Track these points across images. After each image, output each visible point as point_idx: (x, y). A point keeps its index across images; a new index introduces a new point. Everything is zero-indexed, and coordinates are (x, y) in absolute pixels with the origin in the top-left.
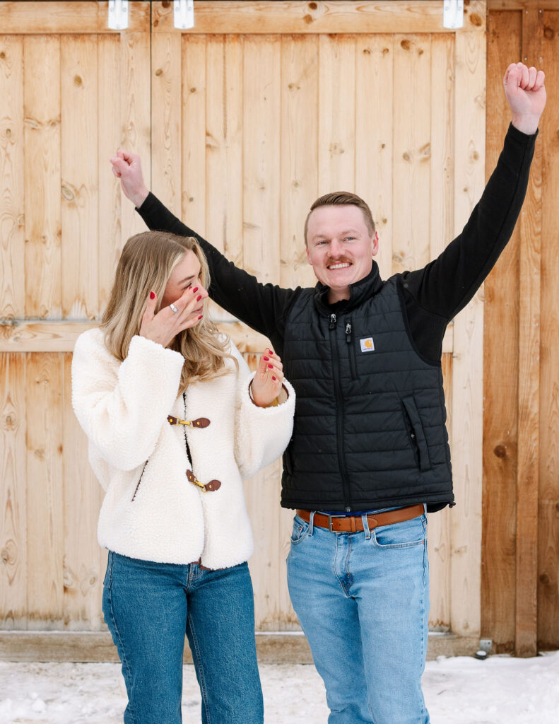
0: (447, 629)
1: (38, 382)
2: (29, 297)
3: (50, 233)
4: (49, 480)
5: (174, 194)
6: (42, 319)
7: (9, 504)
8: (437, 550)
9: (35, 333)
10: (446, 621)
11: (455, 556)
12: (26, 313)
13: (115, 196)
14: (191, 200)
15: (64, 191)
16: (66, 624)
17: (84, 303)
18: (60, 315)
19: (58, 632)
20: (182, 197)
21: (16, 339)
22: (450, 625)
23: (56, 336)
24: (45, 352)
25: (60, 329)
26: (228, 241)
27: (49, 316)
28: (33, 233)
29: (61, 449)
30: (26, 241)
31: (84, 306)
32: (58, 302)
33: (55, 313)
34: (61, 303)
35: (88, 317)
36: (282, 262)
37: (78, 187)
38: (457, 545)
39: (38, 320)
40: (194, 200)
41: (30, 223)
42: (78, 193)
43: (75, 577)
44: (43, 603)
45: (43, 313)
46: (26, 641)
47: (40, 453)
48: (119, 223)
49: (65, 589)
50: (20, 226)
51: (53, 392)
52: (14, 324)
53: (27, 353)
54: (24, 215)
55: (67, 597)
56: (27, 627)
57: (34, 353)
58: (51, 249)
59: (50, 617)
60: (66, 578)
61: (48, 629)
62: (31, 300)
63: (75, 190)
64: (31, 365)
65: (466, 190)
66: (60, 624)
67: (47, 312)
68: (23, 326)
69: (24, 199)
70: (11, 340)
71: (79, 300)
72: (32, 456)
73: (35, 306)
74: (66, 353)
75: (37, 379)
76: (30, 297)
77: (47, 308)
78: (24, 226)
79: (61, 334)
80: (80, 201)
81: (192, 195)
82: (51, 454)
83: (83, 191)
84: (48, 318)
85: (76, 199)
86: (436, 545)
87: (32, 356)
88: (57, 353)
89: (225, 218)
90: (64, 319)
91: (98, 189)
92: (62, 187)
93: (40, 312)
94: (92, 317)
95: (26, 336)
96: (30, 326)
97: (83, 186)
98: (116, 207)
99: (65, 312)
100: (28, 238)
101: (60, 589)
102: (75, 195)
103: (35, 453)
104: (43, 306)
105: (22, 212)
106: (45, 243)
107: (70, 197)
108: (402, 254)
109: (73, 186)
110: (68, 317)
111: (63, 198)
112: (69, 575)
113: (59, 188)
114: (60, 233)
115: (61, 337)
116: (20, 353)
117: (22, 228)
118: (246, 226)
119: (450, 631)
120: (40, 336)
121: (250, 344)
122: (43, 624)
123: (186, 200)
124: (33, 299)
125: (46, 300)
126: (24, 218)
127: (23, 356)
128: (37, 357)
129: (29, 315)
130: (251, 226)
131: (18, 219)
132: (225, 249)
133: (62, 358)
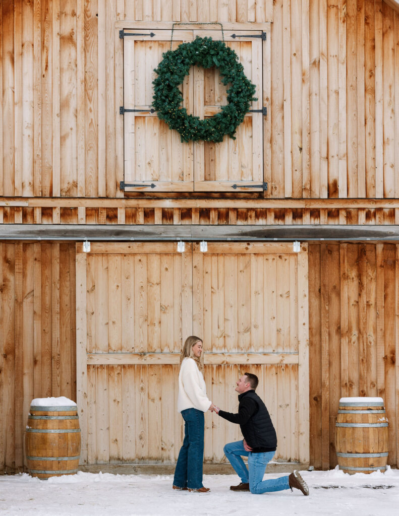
0: (298, 461)
1: (152, 375)
2: (149, 345)
3: (157, 322)
4: (156, 410)
5: (200, 309)
6: (154, 352)
7: (142, 418)
8: (294, 433)
10: (297, 458)
11: (300, 435)
13: (179, 309)
14: (206, 311)
16: (163, 461)
17: (169, 347)
18: (160, 351)
19: (160, 464)
21: (145, 360)
22: (299, 460)
23: (159, 359)
24: (155, 364)
25: (160, 356)
26: (219, 325)
27: (156, 351)
28: (151, 322)
29: (160, 399)
30: (148, 325)
32: (159, 346)
33: (158, 350)
34: (161, 347)
35: (170, 352)
36: (239, 332)
37: (166, 306)
38: (301, 431)
39: (152, 353)
41: (149, 319)
42: (166, 308)
43: (166, 444)
44: (154, 454)
46: (149, 467)
47: (153, 400)
48: (181, 319)
49: (162, 449)
50: (146, 320)
51: (158, 379)
52: (144, 354)
53: (148, 365)
54: (147, 316)
55: (163, 452)
56: (149, 462)
57: (151, 365)
58: (157, 328)
59: (157, 459)
60: (162, 445)
61: (156, 463)
64: (150, 369)
65: (302, 307)
66: (161, 461)
68: (148, 355)
69: (147, 311)
70: (143, 360)
71: (167, 346)
72: (150, 401)
73: (151, 348)
74: (162, 364)
76: (150, 345)
77: (156, 349)
80: (167, 311)
81: (207, 309)
82: (157, 400)
83: (168, 308)
86: (294, 432)
88: (159, 365)
89: (218, 317)
90: (161, 352)
91: (174, 307)
93: (153, 350)
95: (148, 359)
96: (150, 355)
97: (168, 306)
98: (180, 313)
99: (162, 350)
101: (160, 449)
104: (154, 348)
106: (155, 326)
107: (164, 310)
108: (280, 329)
109: (164, 306)
110: (163, 352)
111: (161, 310)
112: (164, 444)
113: (160, 307)
114: (160, 322)
115: (161, 359)
116: (146, 365)
118: (225, 320)
119: (299, 462)
120: (153, 359)
121: (227, 361)
122: (155, 462)
123: (205, 311)
125: (155, 345)
127: (147, 366)
129: (149, 351)
130: (228, 320)
131: (145, 317)
132: (219, 328)
133: (161, 366)
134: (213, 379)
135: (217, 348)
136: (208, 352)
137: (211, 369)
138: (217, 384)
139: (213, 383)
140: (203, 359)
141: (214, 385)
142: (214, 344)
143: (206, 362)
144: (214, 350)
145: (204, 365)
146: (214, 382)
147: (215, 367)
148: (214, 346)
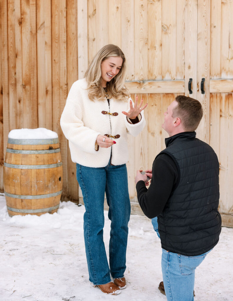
1: (152, 106)
2: (149, 72)
3: (157, 45)
4: (156, 145)
5: (207, 25)
6: (154, 80)
7: (141, 153)
9: (152, 86)
12: (148, 78)
13: (183, 28)
14: (215, 27)
15: (163, 28)
17: (170, 73)
18: (161, 78)
20: (211, 26)
21: (144, 88)
23: (159, 87)
24: (155, 94)
25: (161, 84)
26: (231, 44)
27: (157, 79)
28: (151, 46)
29: (161, 133)
30: (149, 49)
31: (170, 74)
32: (160, 73)
33: (159, 77)
34: (162, 73)
35: (172, 79)
37: (169, 26)
39: (152, 81)
40: (216, 27)
41: (150, 42)
42: (168, 28)
45: (154, 78)
47: (153, 134)
48: (184, 39)
50: (146, 43)
51: (158, 109)
52: (143, 82)
53: (149, 94)
54: (148, 38)
57: (151, 94)
58: (158, 52)
62: (150, 72)
63: (167, 27)
64: (150, 98)
67: (156, 77)
68: (146, 83)
69: (148, 33)
70: (142, 89)
71: (168, 72)
73: (152, 75)
74: (163, 93)
75: (152, 104)
77: (156, 76)
78: (148, 43)
79: (161, 86)
80: (169, 31)
81: (215, 25)
82: (157, 134)
84: (156, 80)
85: (167, 31)
87: (150, 95)
88: (160, 94)
89: (230, 34)
90: (162, 80)
91: (176, 26)
92: (162, 26)
93: (154, 77)
94: (173, 79)
95: (148, 87)
96: (149, 83)
97: (170, 25)
98: (183, 33)
99: (163, 77)
100: (149, 48)
102: (167, 28)
103: (151, 134)
104: (155, 75)
105: (147, 38)
106: (155, 49)
107: (165, 30)
109: (166, 25)
110: (164, 79)
111: (162, 30)
114: (161, 45)
115: (161, 87)
116: (146, 94)
117: (147, 44)
120: (153, 87)
123: (213, 27)
124: (151, 72)
125: (156, 72)
126: (148, 40)
127: (147, 95)
128: (152, 96)
129: (149, 79)
131: (146, 40)
132: (229, 47)
133: (162, 96)
134: (221, 111)
135: (227, 73)
136: (215, 78)
137: (218, 99)
138: (226, 117)
139: (221, 116)
140: (209, 86)
141: (222, 119)
142: (223, 68)
143: (212, 90)
144: (224, 76)
145: (211, 93)
146: (223, 115)
147: (224, 96)
148: (223, 71)
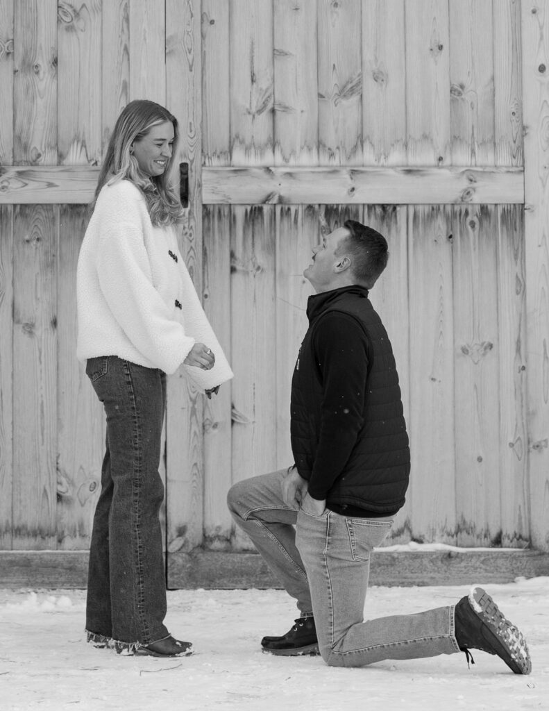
0: (526, 544)
1: (28, 241)
2: (17, 138)
3: (43, 62)
4: (41, 362)
5: (192, 16)
6: (34, 163)
8: (512, 445)
9: (27, 182)
10: (525, 534)
11: (534, 453)
12: (14, 157)
13: (121, 18)
14: (212, 22)
15: (60, 13)
16: (60, 541)
17: (84, 145)
18: (55, 160)
19: (50, 550)
20: (202, 19)
21: (3, 188)
22: (529, 539)
23: (50, 185)
24: (37, 204)
25: (56, 176)
26: (256, 72)
27: (42, 160)
28: (24, 62)
29: (55, 323)
30: (15, 72)
31: (84, 149)
32: (53, 144)
33: (49, 157)
34: (57, 144)
35: (89, 161)
36: (320, 96)
37: (78, 7)
38: (537, 438)
39: (29, 166)
40: (215, 22)
41: (20, 50)
42: (77, 14)
43: (71, 483)
44: (30, 516)
45: (34, 158)
46: (12, 563)
47: (30, 328)
48: (126, 49)
49: (59, 497)
50: (8, 54)
51: (46, 253)
53: (15, 205)
54: (13, 40)
55: (63, 509)
56: (12, 545)
57: (24, 206)
58: (44, 81)
59: (39, 533)
60: (59, 483)
61: (38, 548)
62: (21, 143)
63: (75, 11)
64: (19, 219)
65: (534, 12)
66: (52, 541)
67: (39, 156)
68: (11, 172)
69: (14, 22)
71: (78, 142)
72: (19, 330)
73: (26, 148)
74: (62, 204)
75: (27, 237)
76: (20, 138)
77: (40, 151)
78: (13, 53)
79: (56, 183)
80: (79, 24)
81: (213, 17)
82: (42, 329)
83: (84, 13)
84: (40, 163)
85: (74, 22)
86: (511, 440)
87: (21, 209)
88: (51, 205)
89: (253, 43)
90: (59, 164)
91: (102, 10)
92: (58, 7)
93: (32, 156)
94: (93, 162)
95: (15, 185)
96: (20, 173)
97: (84, 5)
98: (123, 30)
99: (61, 157)
100: (17, 68)
101: (52, 497)
102: (73, 15)
103: (23, 327)
104: (35, 148)
105: (11, 37)
106: (37, 73)
107: (68, 19)
108: (462, 87)
109: (71, 6)
110: (65, 162)
111: (59, 20)
112: (64, 480)
113: (55, 8)
114: (55, 62)
115: (57, 186)
116: (6, 205)
117: (11, 55)
118: (277, 53)
119: (530, 547)
120: (32, 185)
121: (282, 194)
122: (32, 542)
123: (206, 24)
124: (23, 140)
125: (38, 139)
126: (13, 43)
127: (10, 209)
128: (27, 211)
129: (18, 159)
130: (284, 54)
131: (6, 45)
132: (253, 81)
133: (57, 211)
134: (232, 255)
135: (247, 149)
136: (215, 162)
137: (226, 222)
138: (246, 273)
139: (233, 270)
140: (200, 185)
141: (238, 277)
142: (237, 137)
143: (208, 198)
144: (239, 158)
145: (204, 206)
146: (239, 267)
147: (240, 213)
148: (237, 143)
